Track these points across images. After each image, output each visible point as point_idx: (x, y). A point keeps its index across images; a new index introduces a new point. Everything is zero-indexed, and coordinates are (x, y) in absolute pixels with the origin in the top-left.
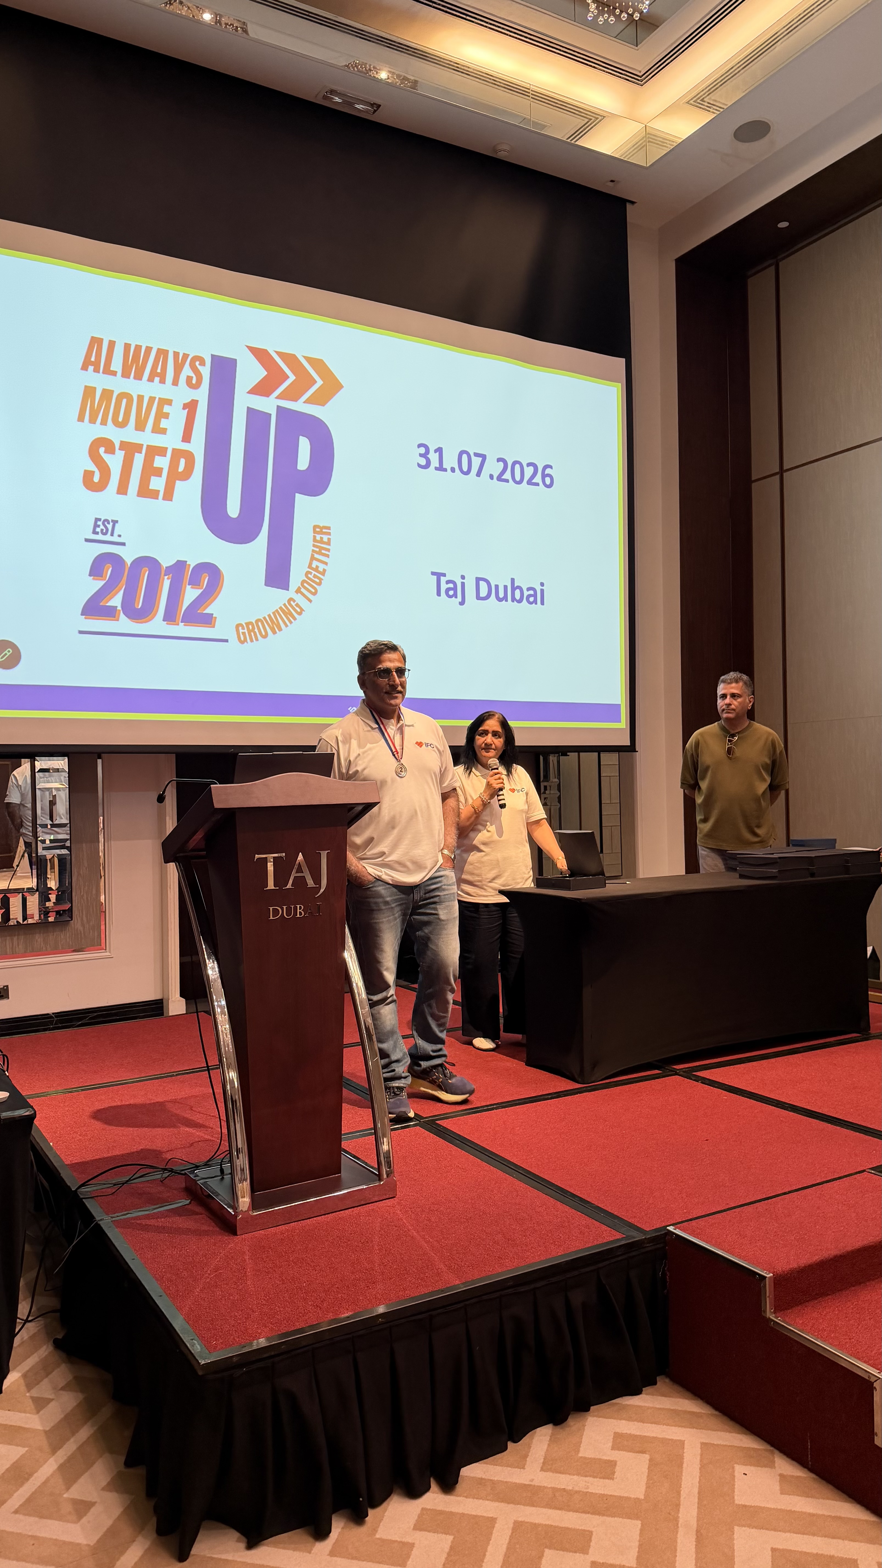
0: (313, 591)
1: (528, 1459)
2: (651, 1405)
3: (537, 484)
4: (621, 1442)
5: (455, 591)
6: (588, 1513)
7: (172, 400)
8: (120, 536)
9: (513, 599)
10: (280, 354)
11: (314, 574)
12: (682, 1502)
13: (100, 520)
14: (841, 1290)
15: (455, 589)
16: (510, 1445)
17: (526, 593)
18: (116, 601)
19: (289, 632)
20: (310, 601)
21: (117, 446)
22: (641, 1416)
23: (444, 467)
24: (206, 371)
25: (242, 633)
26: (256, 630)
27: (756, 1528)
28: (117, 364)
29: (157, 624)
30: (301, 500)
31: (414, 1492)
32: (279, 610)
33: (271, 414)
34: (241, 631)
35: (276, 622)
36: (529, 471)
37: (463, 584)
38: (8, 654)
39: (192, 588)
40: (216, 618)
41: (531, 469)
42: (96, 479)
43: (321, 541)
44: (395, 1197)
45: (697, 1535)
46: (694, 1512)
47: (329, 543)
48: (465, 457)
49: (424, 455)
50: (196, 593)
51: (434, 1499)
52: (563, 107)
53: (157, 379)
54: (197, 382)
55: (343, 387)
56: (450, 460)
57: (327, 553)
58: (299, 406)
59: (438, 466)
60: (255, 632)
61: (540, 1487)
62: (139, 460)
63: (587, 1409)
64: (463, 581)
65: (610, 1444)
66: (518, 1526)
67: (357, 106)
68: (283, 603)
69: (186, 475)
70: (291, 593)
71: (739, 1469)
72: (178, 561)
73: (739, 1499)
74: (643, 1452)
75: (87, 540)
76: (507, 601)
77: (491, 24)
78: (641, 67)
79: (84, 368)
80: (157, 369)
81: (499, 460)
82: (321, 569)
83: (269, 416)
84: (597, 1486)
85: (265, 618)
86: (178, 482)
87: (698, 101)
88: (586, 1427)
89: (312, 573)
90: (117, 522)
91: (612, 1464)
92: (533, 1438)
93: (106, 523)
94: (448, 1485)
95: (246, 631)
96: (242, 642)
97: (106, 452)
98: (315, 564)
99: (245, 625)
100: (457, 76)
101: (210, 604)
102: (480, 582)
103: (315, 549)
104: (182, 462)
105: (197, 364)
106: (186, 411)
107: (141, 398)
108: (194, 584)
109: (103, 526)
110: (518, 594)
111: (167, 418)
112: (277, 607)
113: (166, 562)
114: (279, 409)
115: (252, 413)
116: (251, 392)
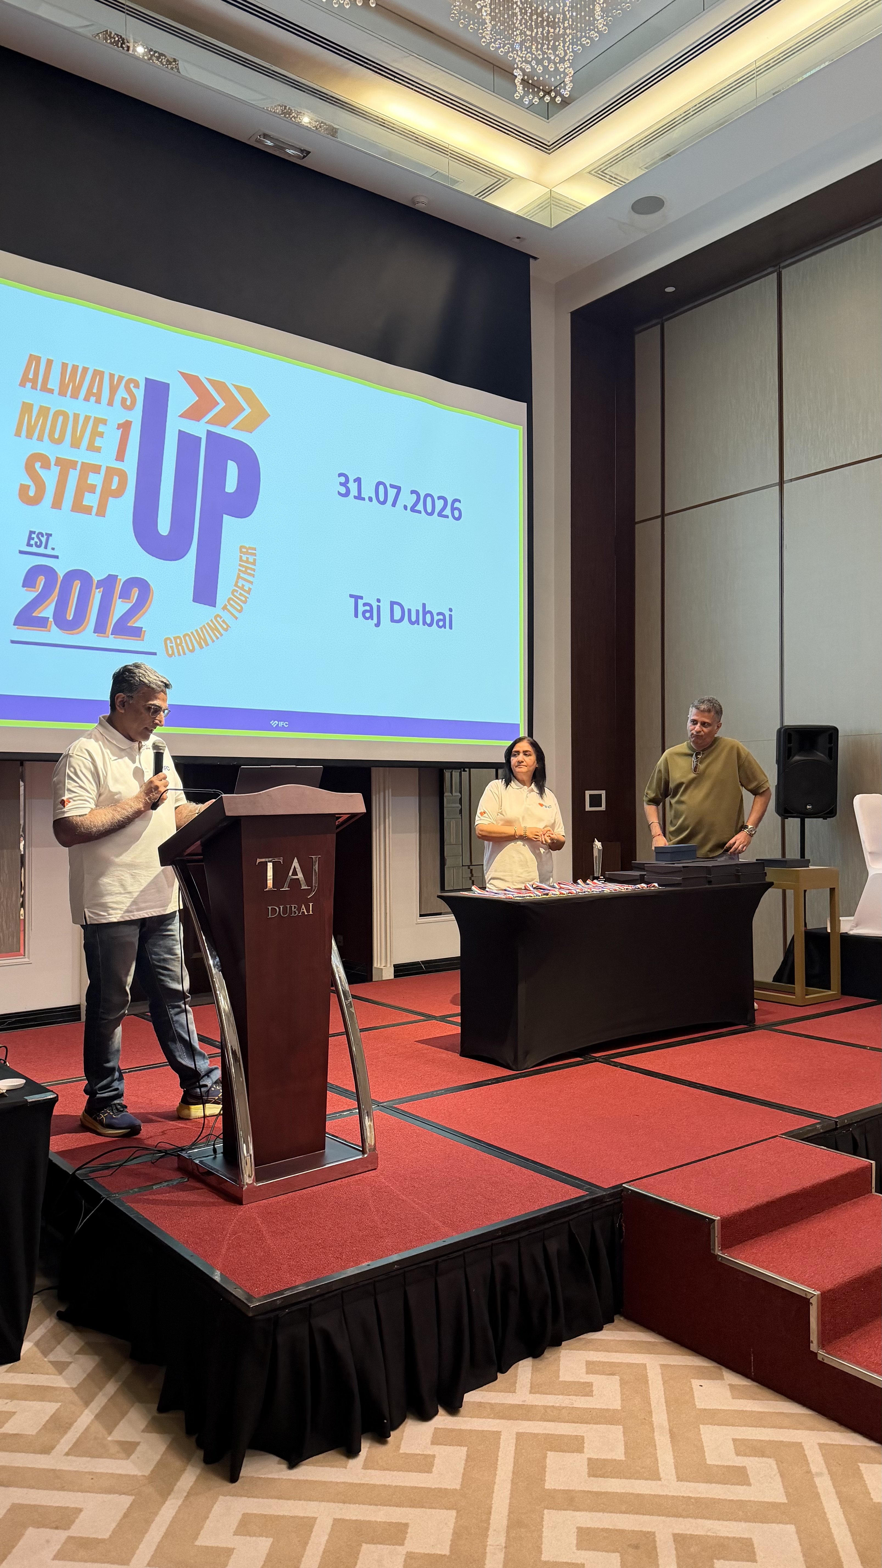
0: (239, 608)
1: (517, 1385)
2: (612, 1338)
3: (447, 517)
4: (592, 1368)
5: (370, 613)
6: (577, 1422)
7: (106, 420)
8: (53, 549)
9: (424, 623)
10: (211, 381)
11: (240, 593)
12: (653, 1410)
13: (34, 533)
14: (772, 1231)
15: (371, 611)
16: (499, 1375)
17: (436, 618)
18: (48, 612)
19: (215, 647)
20: (236, 618)
21: (53, 462)
22: (606, 1347)
23: (362, 496)
24: (140, 394)
25: (170, 646)
26: (184, 644)
27: (718, 1425)
28: (54, 383)
29: (87, 636)
30: (228, 521)
31: (425, 1415)
32: (206, 625)
33: (201, 438)
34: (169, 645)
35: (203, 637)
36: (439, 504)
37: (379, 607)
39: (122, 600)
40: (144, 631)
41: (442, 502)
42: (32, 493)
43: (247, 561)
44: (376, 1169)
45: (670, 1433)
46: (664, 1416)
47: (254, 563)
48: (381, 488)
49: (344, 484)
50: (126, 607)
51: (442, 1419)
52: (476, 167)
53: (93, 399)
54: (131, 404)
55: (269, 416)
56: (368, 489)
57: (252, 572)
58: (228, 432)
59: (357, 495)
60: (183, 646)
61: (532, 1405)
62: (73, 476)
63: (558, 1344)
64: (379, 604)
65: (584, 1370)
66: (519, 1436)
67: (288, 151)
68: (210, 619)
69: (119, 492)
70: (218, 610)
71: (695, 1383)
72: (109, 575)
73: (700, 1405)
74: (613, 1374)
75: (21, 552)
76: (418, 624)
77: (416, 87)
78: (550, 138)
79: (22, 384)
80: (93, 389)
81: (413, 492)
82: (246, 588)
83: (199, 439)
84: (581, 1402)
85: (192, 633)
86: (111, 499)
87: (599, 172)
88: (561, 1358)
89: (238, 591)
90: (51, 535)
91: (590, 1385)
92: (517, 1369)
93: (40, 536)
94: (454, 1408)
95: (174, 645)
96: (170, 656)
97: (41, 467)
98: (241, 583)
99: (173, 640)
100: (381, 131)
101: (139, 618)
102: (394, 605)
103: (241, 568)
104: (116, 480)
105: (131, 386)
106: (120, 431)
107: (76, 416)
108: (125, 596)
109: (37, 539)
110: (428, 618)
111: (102, 437)
112: (204, 623)
113: (97, 576)
114: (209, 433)
115: (183, 436)
116: (183, 416)
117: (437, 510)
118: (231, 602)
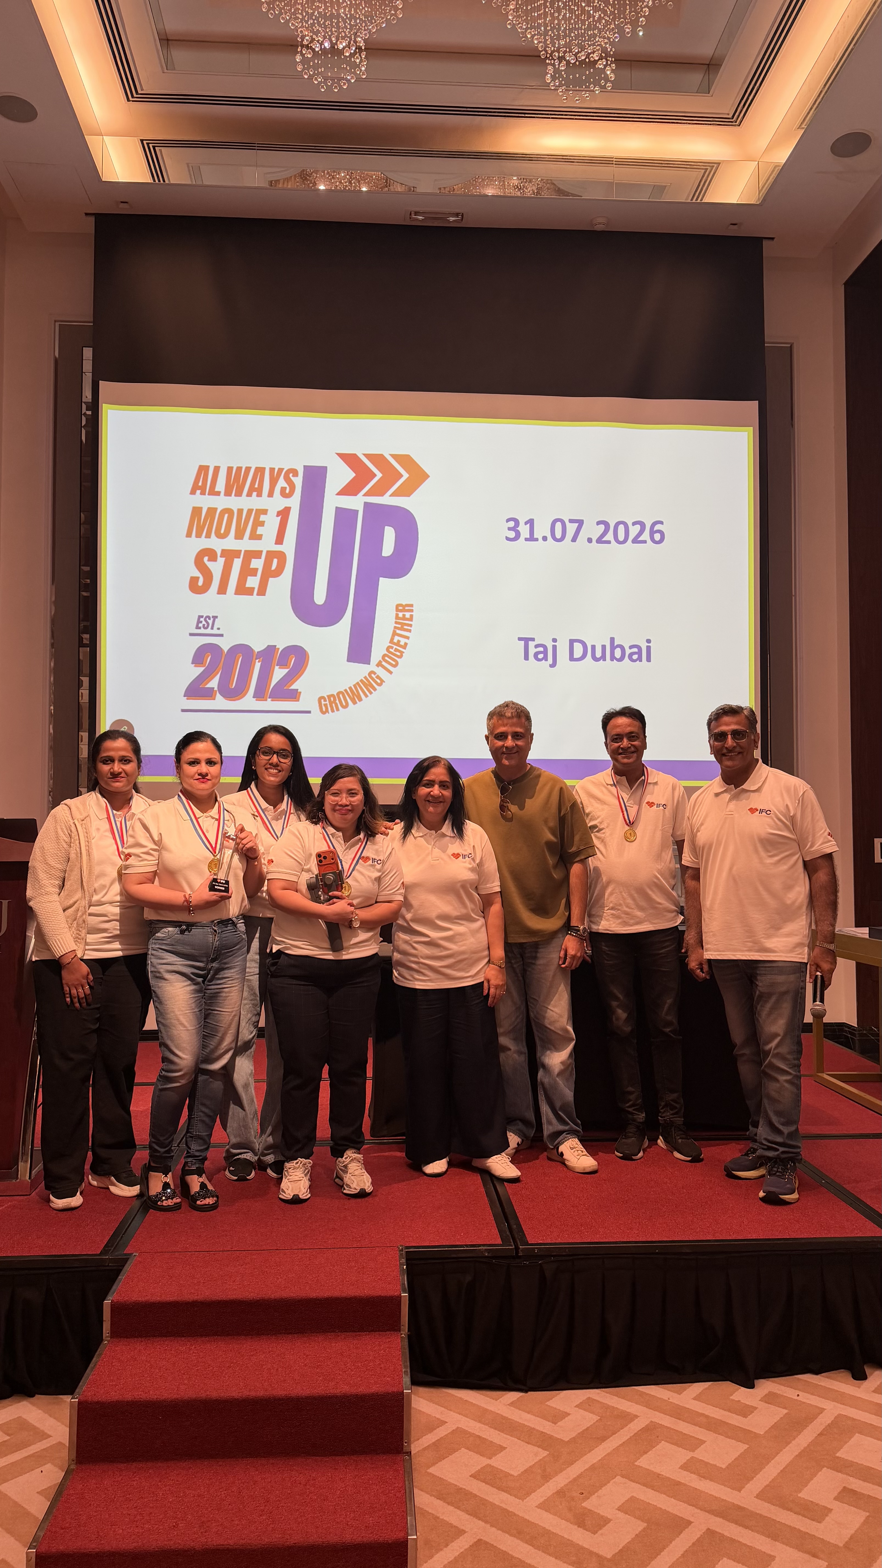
0: (394, 663)
3: (645, 542)
5: (542, 654)
8: (219, 629)
9: (613, 658)
10: (367, 456)
11: (396, 649)
13: (202, 617)
15: (545, 652)
17: (628, 651)
18: (214, 683)
19: (369, 702)
20: (391, 673)
21: (219, 554)
23: (535, 537)
24: (298, 481)
26: (337, 702)
28: (221, 486)
29: (248, 701)
30: (384, 583)
32: (360, 682)
33: (358, 511)
34: (323, 703)
35: (356, 693)
36: (634, 531)
37: (555, 647)
39: (279, 668)
40: (300, 693)
41: (638, 527)
42: (200, 583)
43: (404, 618)
47: (411, 619)
48: (558, 526)
49: (514, 529)
50: (284, 671)
53: (255, 494)
54: (290, 492)
55: (428, 476)
56: (543, 529)
57: (409, 628)
58: (386, 500)
59: (528, 537)
60: (337, 704)
62: (237, 563)
64: (555, 643)
68: (365, 676)
69: (278, 572)
70: (372, 667)
72: (268, 646)
75: (191, 635)
76: (605, 660)
78: (726, 111)
79: (193, 492)
80: (255, 485)
81: (599, 523)
82: (402, 643)
85: (346, 690)
86: (271, 579)
89: (393, 647)
90: (216, 617)
93: (207, 619)
95: (327, 702)
96: (323, 713)
97: (209, 560)
98: (396, 639)
99: (327, 698)
101: (295, 681)
102: (575, 643)
103: (397, 626)
104: (275, 561)
105: (291, 475)
106: (279, 518)
107: (240, 511)
108: (282, 664)
109: (205, 622)
110: (618, 653)
111: (263, 525)
112: (358, 680)
113: (258, 647)
114: (366, 505)
116: (340, 493)
117: (631, 537)
118: (386, 658)
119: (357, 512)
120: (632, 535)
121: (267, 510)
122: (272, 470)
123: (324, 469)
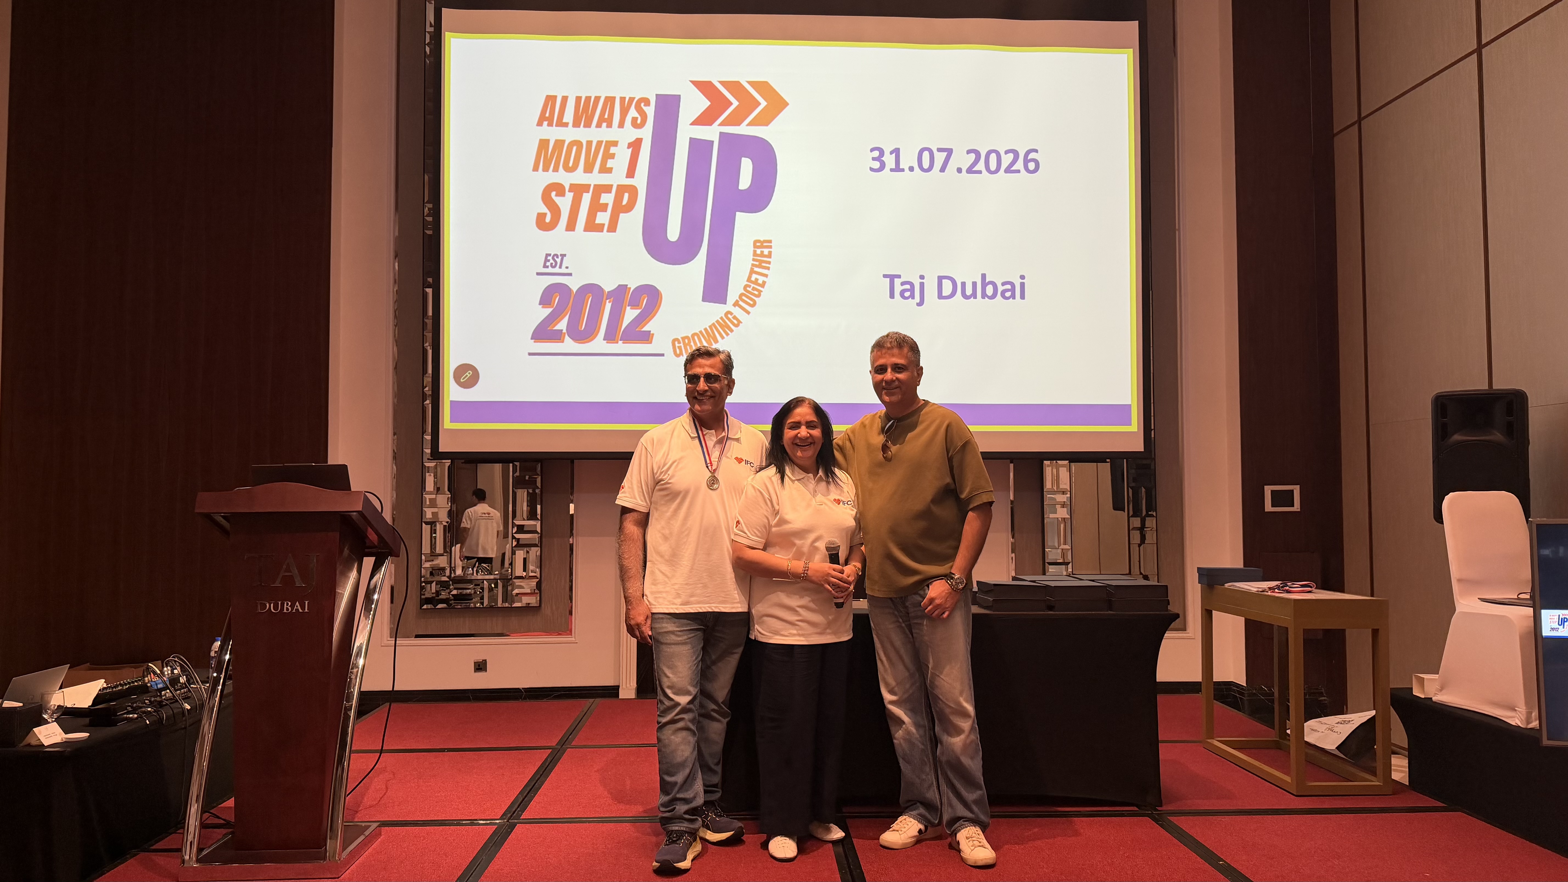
0: (751, 303)
3: (1018, 172)
5: (909, 291)
8: (567, 268)
9: (984, 295)
10: (721, 83)
11: (753, 287)
13: (550, 255)
15: (912, 290)
17: (1000, 288)
18: (562, 325)
20: (748, 313)
21: (567, 189)
23: (901, 167)
24: (650, 111)
28: (569, 117)
29: (599, 344)
30: (741, 218)
32: (716, 323)
34: (677, 345)
35: (712, 335)
36: (1007, 159)
37: (922, 285)
38: (469, 375)
39: (631, 308)
40: (653, 334)
41: (1011, 156)
42: (548, 219)
43: (762, 255)
47: (770, 255)
48: (926, 155)
49: (878, 159)
50: (637, 312)
53: (604, 125)
54: (641, 122)
55: (788, 104)
56: (908, 159)
57: (767, 265)
58: (743, 129)
59: (894, 167)
60: (692, 346)
62: (587, 198)
64: (922, 281)
68: (720, 317)
69: (630, 207)
70: (729, 307)
72: (619, 285)
75: (538, 274)
76: (976, 298)
79: (540, 124)
80: (604, 115)
81: (969, 152)
82: (760, 282)
85: (702, 332)
86: (622, 214)
89: (751, 286)
90: (565, 255)
93: (555, 257)
95: (682, 345)
97: (556, 195)
98: (754, 277)
99: (681, 340)
101: (648, 322)
102: (943, 280)
103: (755, 263)
104: (626, 196)
105: (642, 105)
106: (630, 150)
107: (589, 143)
108: (634, 304)
109: (553, 260)
110: (990, 290)
111: (613, 158)
112: (714, 321)
113: (608, 287)
114: (722, 135)
115: (694, 142)
116: (695, 123)
117: (1004, 165)
118: (744, 298)
119: (713, 142)
120: (1005, 165)
121: (617, 142)
122: (623, 99)
123: (678, 98)
